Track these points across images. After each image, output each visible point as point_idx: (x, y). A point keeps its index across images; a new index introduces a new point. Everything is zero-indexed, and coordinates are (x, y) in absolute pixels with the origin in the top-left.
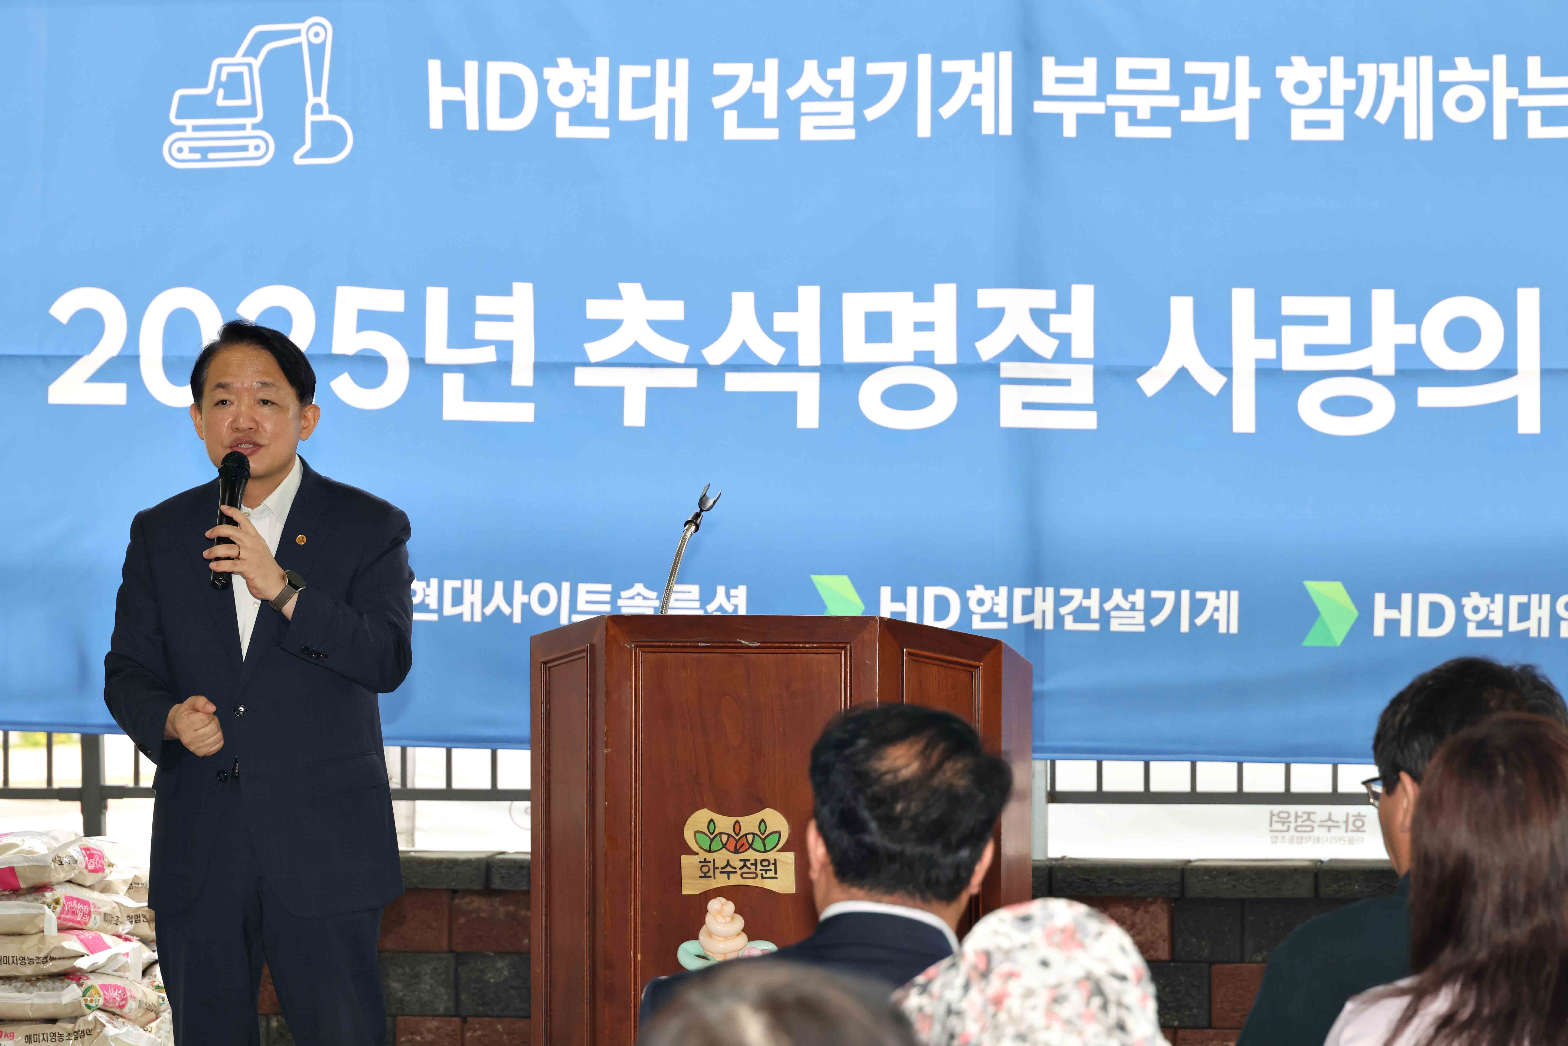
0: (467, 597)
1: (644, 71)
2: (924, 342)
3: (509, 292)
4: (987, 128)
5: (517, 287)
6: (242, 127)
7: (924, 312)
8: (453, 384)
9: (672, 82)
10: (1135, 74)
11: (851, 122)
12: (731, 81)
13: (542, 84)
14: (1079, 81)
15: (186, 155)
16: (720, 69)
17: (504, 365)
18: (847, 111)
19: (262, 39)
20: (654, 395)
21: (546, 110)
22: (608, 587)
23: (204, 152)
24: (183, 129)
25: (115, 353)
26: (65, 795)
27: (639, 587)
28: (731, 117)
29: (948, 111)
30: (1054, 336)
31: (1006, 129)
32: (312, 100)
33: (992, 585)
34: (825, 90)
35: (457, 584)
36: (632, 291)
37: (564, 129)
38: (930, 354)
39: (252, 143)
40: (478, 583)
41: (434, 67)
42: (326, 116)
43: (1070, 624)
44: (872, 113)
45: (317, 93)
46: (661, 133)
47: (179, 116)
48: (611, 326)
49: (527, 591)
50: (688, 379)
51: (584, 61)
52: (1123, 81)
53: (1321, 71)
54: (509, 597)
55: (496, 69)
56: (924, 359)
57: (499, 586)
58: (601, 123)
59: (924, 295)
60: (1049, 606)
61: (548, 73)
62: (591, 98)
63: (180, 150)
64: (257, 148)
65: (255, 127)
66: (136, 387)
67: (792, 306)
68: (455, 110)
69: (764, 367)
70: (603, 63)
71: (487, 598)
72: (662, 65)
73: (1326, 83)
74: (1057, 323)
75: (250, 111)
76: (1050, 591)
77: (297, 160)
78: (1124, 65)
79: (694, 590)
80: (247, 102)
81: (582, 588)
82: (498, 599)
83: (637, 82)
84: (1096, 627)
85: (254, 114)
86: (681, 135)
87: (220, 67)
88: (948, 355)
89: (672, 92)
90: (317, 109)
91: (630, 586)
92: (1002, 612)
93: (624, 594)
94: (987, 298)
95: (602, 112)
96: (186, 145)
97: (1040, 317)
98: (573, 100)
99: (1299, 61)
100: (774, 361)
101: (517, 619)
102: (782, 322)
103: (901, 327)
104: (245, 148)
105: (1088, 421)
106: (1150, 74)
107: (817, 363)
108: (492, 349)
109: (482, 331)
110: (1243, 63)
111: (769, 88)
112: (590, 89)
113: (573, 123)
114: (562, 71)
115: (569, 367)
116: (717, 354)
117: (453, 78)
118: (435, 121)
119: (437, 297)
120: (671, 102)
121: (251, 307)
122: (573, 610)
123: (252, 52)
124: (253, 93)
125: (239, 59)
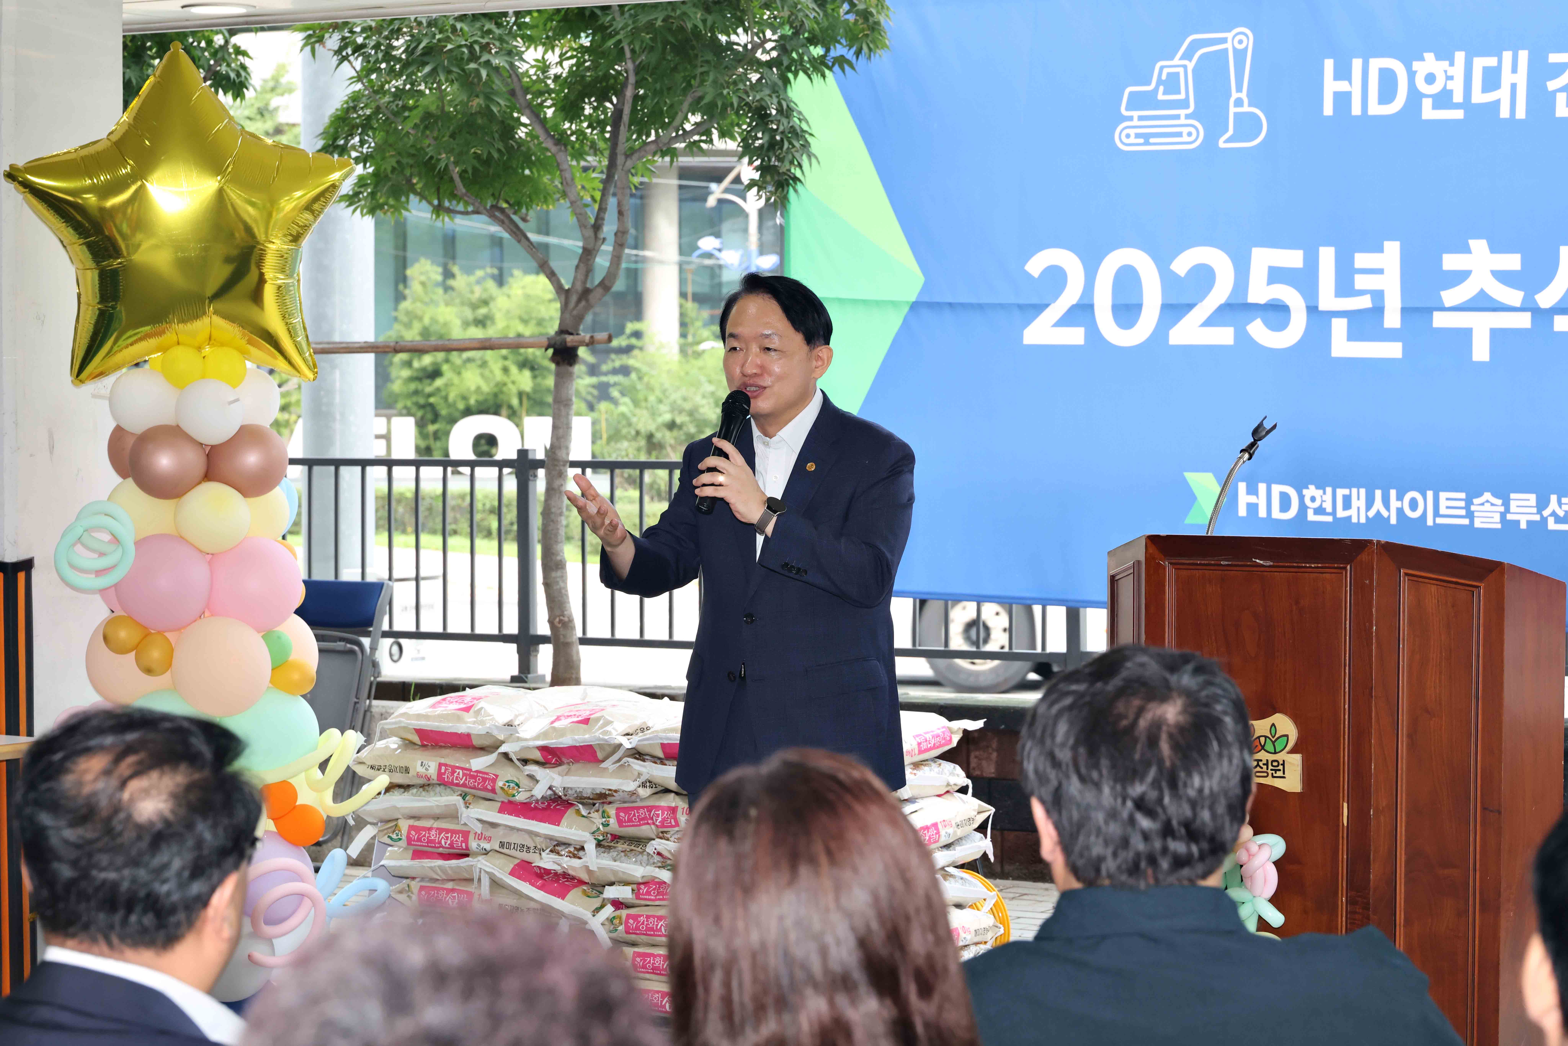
0: (1355, 503)
1: (1492, 62)
3: (1381, 250)
5: (1387, 245)
6: (1177, 117)
8: (1339, 326)
9: (1514, 70)
12: (1562, 68)
13: (1411, 75)
15: (1132, 140)
16: (1556, 59)
17: (1378, 310)
19: (1196, 46)
20: (1496, 334)
21: (1415, 96)
22: (1462, 495)
23: (1146, 137)
24: (1131, 118)
25: (1074, 303)
27: (1487, 496)
28: (1562, 98)
32: (1235, 95)
35: (1346, 492)
36: (1479, 246)
37: (1428, 112)
39: (1185, 130)
40: (1363, 491)
41: (1329, 65)
42: (1246, 108)
45: (1239, 89)
46: (1505, 113)
47: (1127, 109)
48: (1462, 276)
49: (1400, 498)
50: (1523, 321)
51: (1444, 54)
54: (1386, 503)
55: (1376, 64)
57: (1378, 493)
58: (1457, 106)
61: (1416, 65)
62: (1450, 85)
63: (1128, 136)
64: (1190, 134)
65: (1187, 117)
66: (1093, 332)
68: (1342, 99)
70: (1460, 57)
71: (1370, 504)
75: (1184, 104)
77: (1222, 144)
79: (1532, 498)
80: (1182, 96)
81: (1443, 495)
82: (1378, 505)
83: (1486, 70)
85: (1188, 107)
86: (1521, 113)
87: (1162, 68)
89: (1514, 78)
90: (1239, 103)
91: (1481, 495)
93: (1477, 501)
95: (1458, 98)
96: (1132, 132)
98: (1435, 88)
101: (1393, 521)
104: (1180, 134)
108: (1368, 297)
109: (1361, 282)
112: (1450, 78)
113: (1435, 107)
114: (1429, 64)
115: (1429, 311)
116: (1546, 299)
117: (1343, 73)
118: (1328, 110)
119: (1327, 256)
120: (1514, 87)
121: (1182, 265)
122: (1436, 514)
123: (1187, 56)
124: (1187, 89)
125: (1176, 61)
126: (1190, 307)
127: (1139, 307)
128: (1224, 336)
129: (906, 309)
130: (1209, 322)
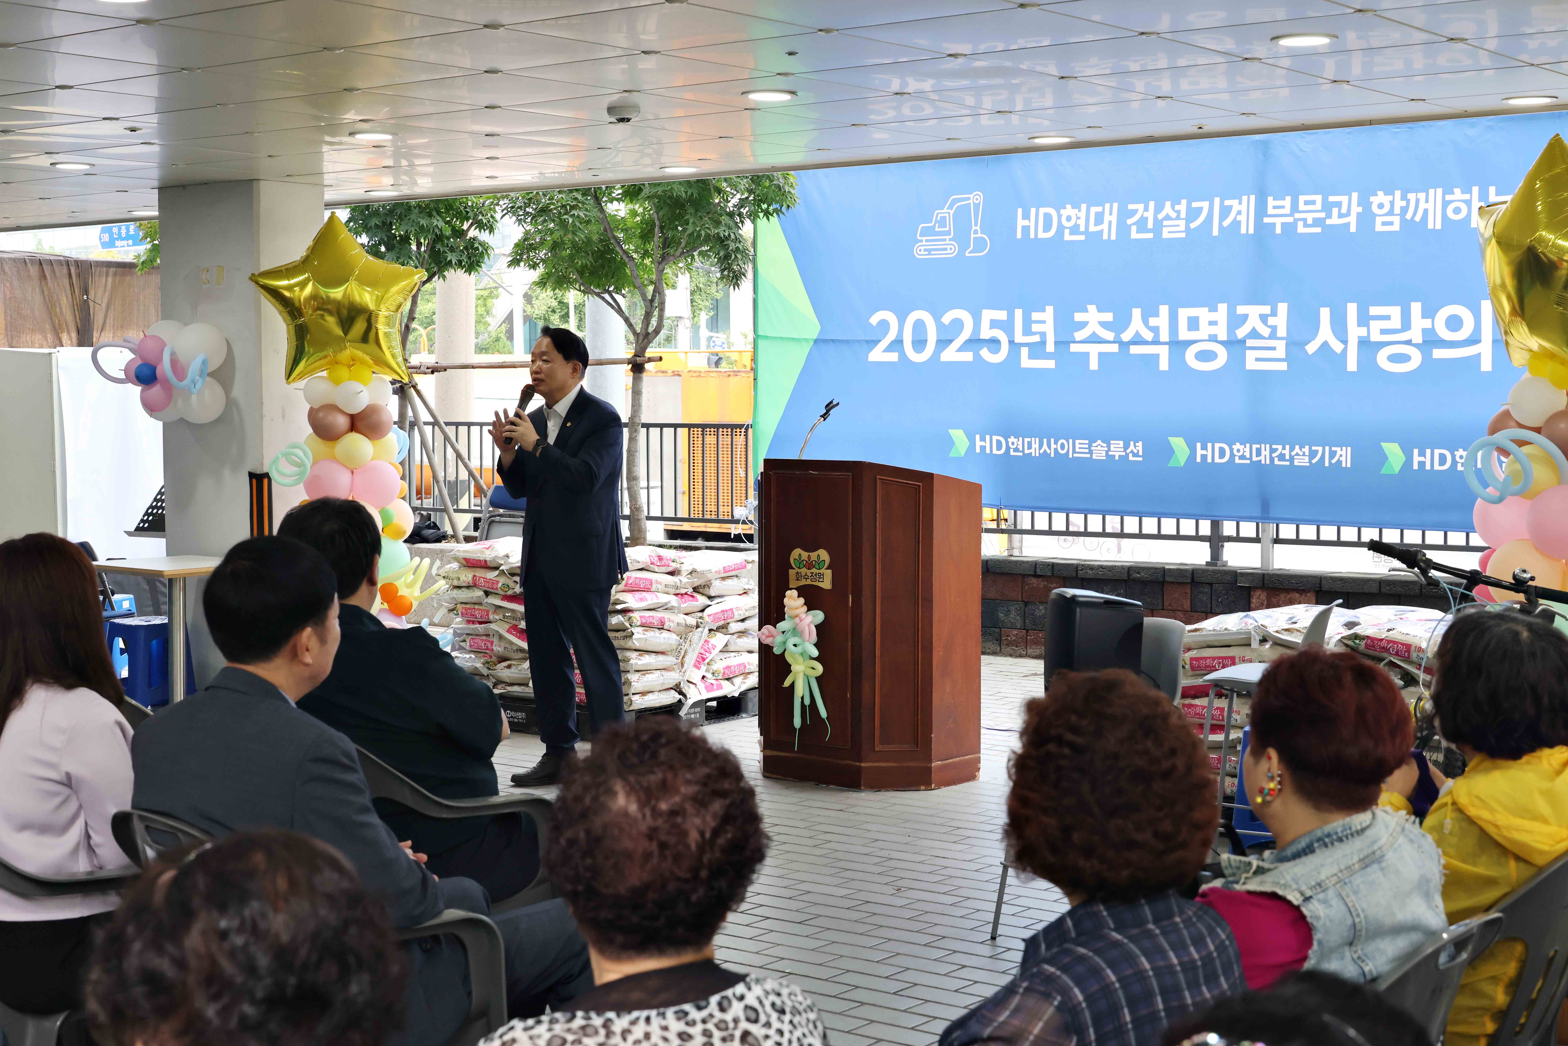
0: (1034, 446)
1: (1100, 209)
2: (1213, 330)
3: (1044, 310)
4: (1243, 231)
5: (1047, 307)
6: (945, 240)
7: (1213, 316)
8: (1025, 351)
9: (1111, 214)
10: (1307, 202)
11: (1184, 229)
12: (1135, 212)
13: (1060, 216)
14: (1283, 206)
15: (922, 252)
16: (1132, 207)
17: (1043, 343)
18: (1182, 224)
19: (954, 202)
20: (1101, 355)
21: (1061, 228)
22: (1087, 442)
23: (929, 251)
24: (922, 241)
25: (893, 339)
27: (1099, 442)
28: (1134, 228)
29: (1227, 223)
30: (1269, 327)
31: (1251, 231)
32: (974, 228)
33: (1242, 443)
34: (1174, 215)
35: (1029, 440)
36: (1092, 308)
37: (1068, 237)
38: (1216, 336)
39: (949, 247)
40: (1037, 439)
41: (1020, 212)
42: (979, 235)
43: (1277, 462)
44: (1193, 225)
45: (976, 225)
46: (1105, 237)
47: (920, 235)
48: (1083, 325)
49: (1056, 443)
50: (1114, 348)
51: (1076, 205)
52: (1302, 206)
53: (1390, 198)
54: (1049, 446)
55: (1043, 211)
56: (1213, 338)
57: (1045, 440)
58: (1081, 233)
59: (1214, 309)
60: (1267, 453)
61: (1062, 211)
62: (1079, 222)
63: (920, 250)
64: (951, 249)
65: (950, 240)
66: (903, 355)
67: (1156, 315)
68: (1025, 230)
69: (1145, 343)
70: (1084, 207)
71: (1041, 446)
73: (1392, 203)
74: (1271, 321)
75: (948, 233)
76: (1268, 446)
77: (967, 255)
78: (1302, 198)
79: (1121, 443)
80: (947, 229)
81: (1077, 442)
82: (1045, 447)
83: (1097, 214)
84: (1288, 463)
85: (950, 235)
86: (1113, 237)
87: (938, 214)
88: (1223, 336)
89: (1110, 218)
90: (976, 232)
91: (1096, 441)
92: (1247, 455)
93: (1094, 445)
94: (1241, 310)
95: (1082, 229)
96: (923, 248)
97: (1264, 318)
98: (1071, 224)
99: (1382, 193)
100: (1150, 339)
101: (1052, 455)
102: (1153, 321)
103: (1203, 323)
104: (946, 249)
105: (1283, 366)
106: (1313, 202)
107: (1168, 340)
108: (1038, 336)
109: (1035, 328)
110: (1356, 195)
111: (1150, 214)
112: (1078, 218)
113: (1071, 234)
114: (1068, 211)
115: (1067, 343)
116: (1126, 337)
117: (1026, 216)
118: (1019, 235)
119: (1018, 313)
120: (1110, 222)
121: (947, 319)
122: (1074, 452)
123: (950, 207)
124: (950, 226)
125: (945, 210)
126: (952, 341)
127: (925, 341)
128: (968, 356)
129: (812, 343)
130: (961, 349)
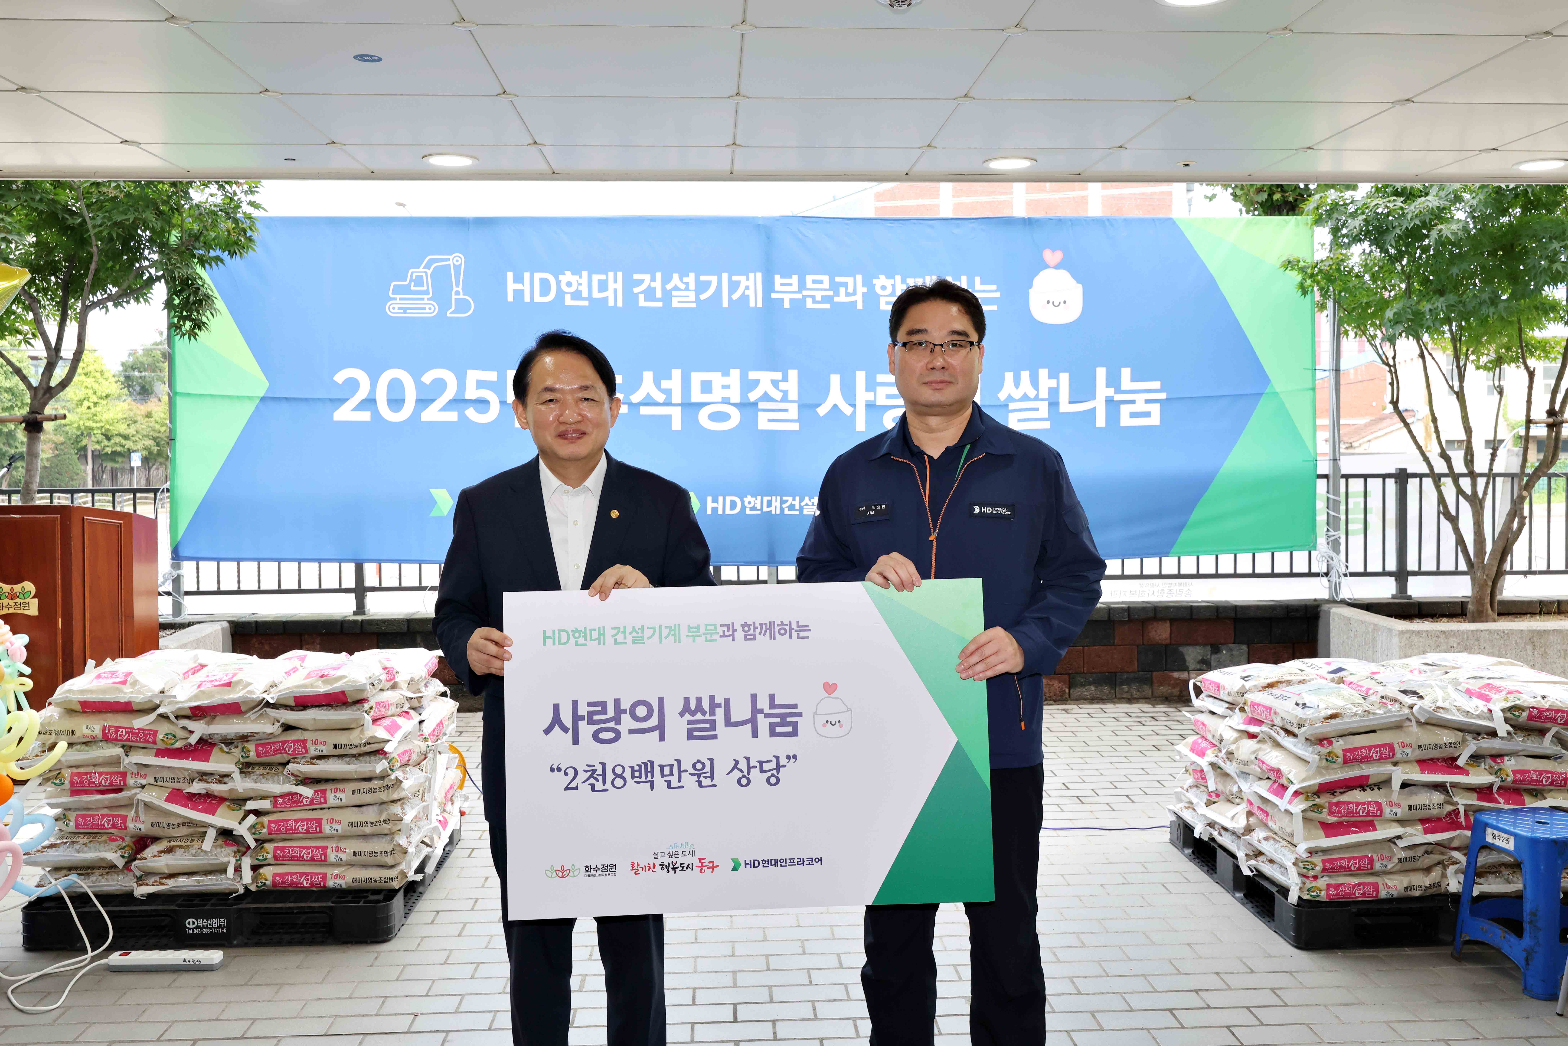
1: (603, 277)
2: (726, 393)
4: (752, 304)
6: (423, 299)
7: (726, 380)
9: (615, 282)
10: (814, 282)
11: (694, 300)
12: (641, 282)
13: (558, 283)
14: (791, 285)
15: (396, 311)
16: (636, 276)
18: (692, 296)
19: (432, 262)
21: (560, 294)
23: (404, 309)
24: (395, 299)
25: (364, 398)
26: (348, 591)
28: (641, 297)
29: (735, 296)
30: (781, 391)
31: (760, 304)
32: (455, 289)
33: (754, 496)
34: (683, 286)
37: (568, 301)
38: (729, 399)
39: (427, 307)
41: (510, 275)
42: (461, 296)
43: (786, 512)
44: (703, 297)
45: (457, 286)
46: (611, 304)
47: (393, 294)
51: (577, 272)
52: (809, 285)
53: (892, 281)
55: (538, 276)
56: (726, 401)
58: (585, 299)
59: (726, 374)
60: (778, 504)
61: (561, 277)
62: (580, 288)
63: (394, 309)
64: (430, 308)
65: (428, 299)
66: (376, 414)
67: (669, 378)
68: (519, 293)
69: (657, 404)
70: (585, 274)
72: (611, 274)
73: (894, 286)
74: (783, 386)
75: (426, 292)
76: (779, 498)
77: (449, 315)
78: (809, 278)
80: (425, 288)
83: (600, 282)
84: (798, 513)
85: (428, 294)
86: (620, 304)
87: (412, 273)
88: (736, 399)
89: (615, 286)
90: (457, 293)
92: (758, 506)
94: (753, 375)
95: (585, 294)
96: (396, 306)
97: (775, 383)
98: (572, 289)
99: (882, 277)
100: (661, 401)
102: (665, 384)
103: (716, 387)
104: (424, 309)
105: (796, 427)
106: (821, 282)
107: (680, 402)
110: (859, 278)
111: (658, 284)
112: (580, 284)
113: (572, 299)
114: (567, 277)
116: (636, 398)
117: (518, 279)
118: (510, 298)
120: (615, 290)
121: (427, 378)
123: (427, 267)
124: (428, 285)
125: (421, 269)
126: (433, 401)
127: (403, 400)
128: (452, 416)
129: (258, 401)
130: (443, 409)
